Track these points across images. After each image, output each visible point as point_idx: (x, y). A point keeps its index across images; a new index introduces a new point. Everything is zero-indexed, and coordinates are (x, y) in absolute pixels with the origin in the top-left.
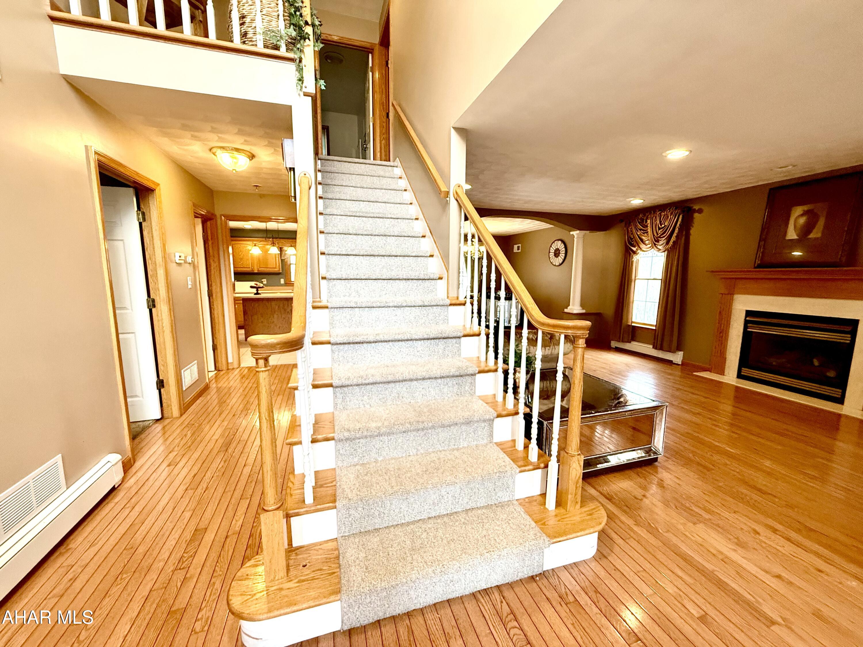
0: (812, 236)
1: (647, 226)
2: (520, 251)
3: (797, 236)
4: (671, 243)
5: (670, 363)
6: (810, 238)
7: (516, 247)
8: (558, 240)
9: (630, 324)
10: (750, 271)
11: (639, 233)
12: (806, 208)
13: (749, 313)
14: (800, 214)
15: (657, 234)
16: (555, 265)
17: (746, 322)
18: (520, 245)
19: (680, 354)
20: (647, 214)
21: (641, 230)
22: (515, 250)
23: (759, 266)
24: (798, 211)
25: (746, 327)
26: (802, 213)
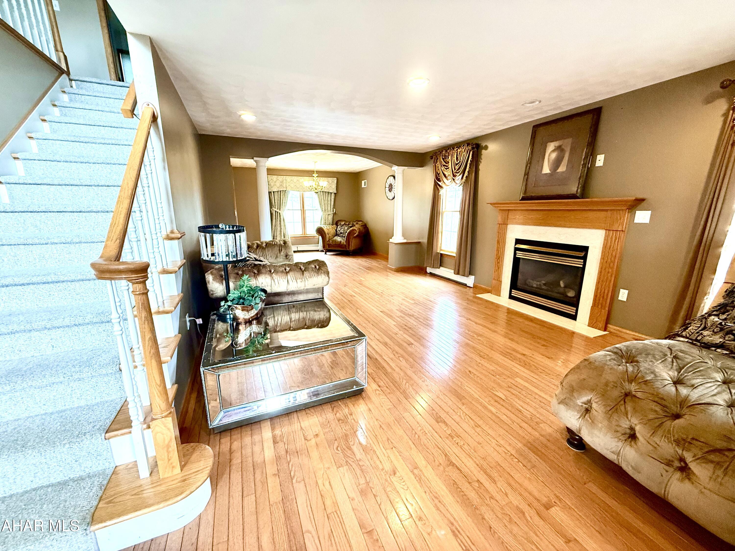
0: (560, 170)
1: (449, 162)
2: (366, 186)
3: (550, 170)
4: (464, 178)
5: (465, 285)
6: (558, 172)
7: (363, 182)
8: (391, 176)
9: (439, 252)
10: (517, 203)
11: (442, 169)
12: (557, 144)
13: (518, 241)
14: (552, 149)
15: (455, 169)
16: (389, 199)
17: (516, 249)
18: (366, 181)
19: (472, 278)
20: (448, 151)
21: (444, 166)
22: (363, 186)
23: (523, 199)
24: (551, 146)
25: (515, 254)
26: (554, 148)
